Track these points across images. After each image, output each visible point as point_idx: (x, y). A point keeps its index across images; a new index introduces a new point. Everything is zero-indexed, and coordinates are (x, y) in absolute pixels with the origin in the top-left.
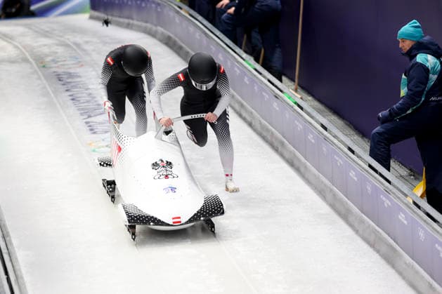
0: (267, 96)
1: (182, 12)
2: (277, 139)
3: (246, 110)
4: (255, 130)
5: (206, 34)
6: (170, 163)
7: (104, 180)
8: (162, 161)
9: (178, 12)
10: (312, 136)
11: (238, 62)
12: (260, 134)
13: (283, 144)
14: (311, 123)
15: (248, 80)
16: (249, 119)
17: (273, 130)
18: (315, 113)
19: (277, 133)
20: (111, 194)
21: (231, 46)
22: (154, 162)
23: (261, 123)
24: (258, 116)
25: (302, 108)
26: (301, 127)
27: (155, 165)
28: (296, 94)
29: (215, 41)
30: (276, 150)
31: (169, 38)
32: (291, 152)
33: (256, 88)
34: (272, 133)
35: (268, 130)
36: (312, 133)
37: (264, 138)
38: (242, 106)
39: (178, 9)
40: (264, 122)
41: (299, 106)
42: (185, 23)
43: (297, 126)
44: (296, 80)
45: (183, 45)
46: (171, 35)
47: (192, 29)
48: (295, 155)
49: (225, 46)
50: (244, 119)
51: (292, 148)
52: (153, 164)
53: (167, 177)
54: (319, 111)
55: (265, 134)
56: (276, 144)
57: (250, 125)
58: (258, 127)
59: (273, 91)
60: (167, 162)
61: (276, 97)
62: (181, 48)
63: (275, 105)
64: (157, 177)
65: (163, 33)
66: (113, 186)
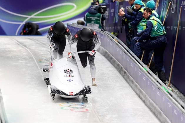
0: (154, 88)
1: (114, 40)
2: (157, 110)
3: (143, 94)
4: (146, 105)
5: (125, 52)
6: (72, 71)
7: (45, 78)
8: (69, 69)
9: (112, 40)
10: (176, 111)
11: (140, 69)
12: (149, 107)
13: (160, 113)
14: (176, 104)
15: (145, 78)
16: (143, 98)
17: (156, 106)
18: (178, 99)
19: (158, 107)
20: (47, 83)
21: (138, 60)
22: (65, 70)
23: (149, 101)
24: (149, 98)
25: (172, 96)
26: (171, 106)
27: (66, 71)
28: (169, 88)
29: (130, 56)
30: (157, 116)
31: (106, 52)
32: (164, 118)
33: (149, 83)
34: (155, 107)
35: (153, 106)
36: (176, 109)
37: (150, 109)
38: (141, 91)
39: (112, 38)
40: (151, 101)
41: (170, 94)
42: (115, 46)
43: (169, 105)
44: (170, 80)
45: (113, 57)
46: (107, 51)
47: (118, 49)
48: (166, 120)
49: (134, 60)
50: (141, 99)
51: (165, 116)
52: (65, 71)
53: (69, 76)
54: (180, 98)
55: (151, 107)
56: (156, 113)
57: (144, 102)
58: (148, 103)
59: (158, 86)
60: (71, 70)
61: (159, 89)
62: (111, 58)
63: (158, 93)
64: (65, 76)
65: (103, 50)
66: (48, 80)
